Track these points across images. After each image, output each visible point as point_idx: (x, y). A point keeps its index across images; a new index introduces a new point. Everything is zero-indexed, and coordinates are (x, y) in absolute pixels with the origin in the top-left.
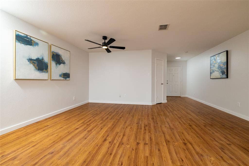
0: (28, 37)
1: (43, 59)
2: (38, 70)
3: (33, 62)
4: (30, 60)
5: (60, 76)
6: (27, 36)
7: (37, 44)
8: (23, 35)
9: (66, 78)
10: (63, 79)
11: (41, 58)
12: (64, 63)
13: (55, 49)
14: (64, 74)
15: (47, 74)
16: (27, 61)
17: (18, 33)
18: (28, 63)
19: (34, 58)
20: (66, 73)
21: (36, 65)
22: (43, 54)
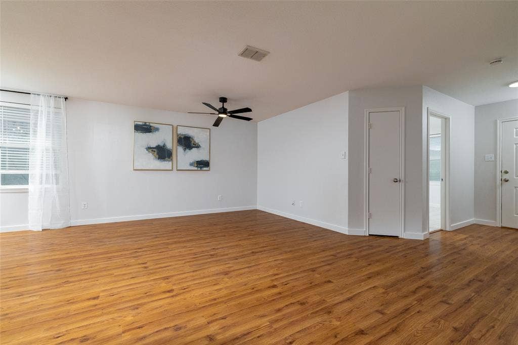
0: (147, 124)
1: (164, 145)
2: (159, 159)
3: (152, 151)
4: (149, 148)
5: (191, 164)
6: (145, 124)
7: (157, 129)
8: (141, 123)
9: (201, 168)
10: (196, 169)
11: (162, 145)
12: (198, 147)
13: (183, 131)
14: (197, 162)
15: (171, 163)
16: (145, 150)
17: (136, 123)
18: (147, 152)
19: (154, 145)
20: (201, 161)
21: (156, 153)
22: (164, 140)
